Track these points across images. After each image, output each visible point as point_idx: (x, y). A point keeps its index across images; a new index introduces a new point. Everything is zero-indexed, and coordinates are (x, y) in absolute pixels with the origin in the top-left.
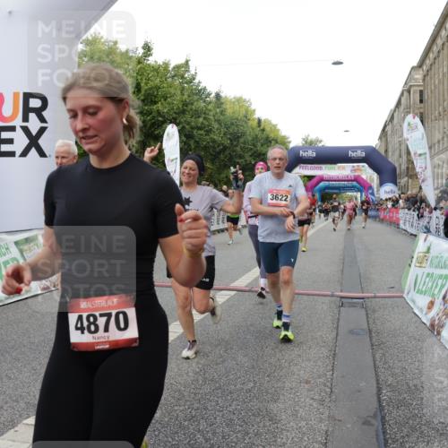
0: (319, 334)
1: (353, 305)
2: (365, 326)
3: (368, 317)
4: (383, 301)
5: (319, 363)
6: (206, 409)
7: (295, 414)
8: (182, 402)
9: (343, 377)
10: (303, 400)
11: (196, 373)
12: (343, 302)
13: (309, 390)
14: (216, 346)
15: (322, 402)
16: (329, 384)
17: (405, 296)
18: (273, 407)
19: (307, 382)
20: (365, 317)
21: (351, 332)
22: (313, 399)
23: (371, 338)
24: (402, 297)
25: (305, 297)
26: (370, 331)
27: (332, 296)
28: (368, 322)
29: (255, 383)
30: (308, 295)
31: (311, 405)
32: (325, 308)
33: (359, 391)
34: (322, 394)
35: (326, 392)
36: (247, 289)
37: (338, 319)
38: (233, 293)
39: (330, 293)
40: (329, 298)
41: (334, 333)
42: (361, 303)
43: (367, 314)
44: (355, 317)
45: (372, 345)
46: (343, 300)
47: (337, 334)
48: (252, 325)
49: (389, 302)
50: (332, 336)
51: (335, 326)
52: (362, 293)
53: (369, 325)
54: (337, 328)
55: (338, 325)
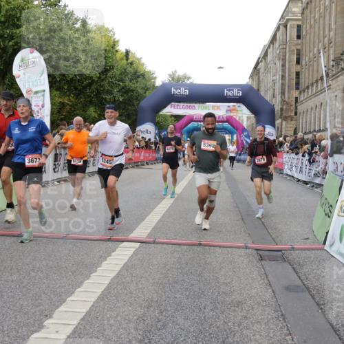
0: (254, 291)
1: (274, 259)
2: (298, 282)
3: (297, 273)
4: (304, 254)
9: (305, 342)
12: (261, 255)
14: (148, 307)
20: (295, 274)
21: (288, 289)
23: (312, 296)
24: (323, 249)
25: (217, 249)
26: (308, 288)
27: (246, 247)
28: (299, 277)
30: (220, 247)
32: (245, 261)
36: (152, 240)
37: (265, 274)
38: (137, 245)
39: (242, 245)
40: (242, 252)
41: (270, 291)
42: (281, 256)
43: (294, 269)
45: (318, 304)
46: (259, 252)
47: (273, 291)
48: (175, 282)
49: (312, 254)
50: (269, 294)
51: (266, 282)
52: (277, 244)
53: (302, 281)
54: (270, 285)
55: (268, 280)
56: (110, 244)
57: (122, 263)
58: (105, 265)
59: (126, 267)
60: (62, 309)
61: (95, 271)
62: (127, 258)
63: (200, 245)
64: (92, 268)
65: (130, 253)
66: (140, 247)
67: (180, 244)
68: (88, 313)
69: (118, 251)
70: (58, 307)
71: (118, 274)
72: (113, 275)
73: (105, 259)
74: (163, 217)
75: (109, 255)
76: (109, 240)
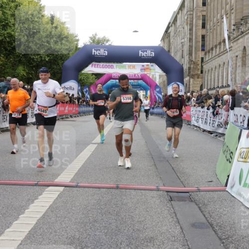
0: (165, 228)
1: (182, 199)
2: (203, 220)
3: (202, 212)
4: (208, 195)
12: (171, 196)
14: (71, 244)
20: (200, 212)
21: (194, 225)
23: (215, 232)
24: (225, 191)
25: (133, 191)
26: (211, 225)
27: (158, 190)
28: (204, 215)
32: (157, 202)
36: (74, 184)
37: (175, 213)
38: (62, 189)
39: (154, 187)
40: (155, 193)
41: (179, 228)
43: (199, 208)
44: (187, 210)
45: (220, 239)
46: (169, 193)
48: (95, 221)
49: (215, 195)
50: (177, 230)
51: (175, 220)
52: (185, 187)
53: (206, 218)
54: (178, 222)
55: (177, 218)
56: (37, 188)
57: (48, 205)
58: (32, 207)
59: (52, 209)
61: (23, 213)
62: (52, 200)
63: (117, 188)
64: (21, 210)
65: (55, 196)
66: (64, 190)
67: (99, 188)
69: (44, 195)
71: (44, 215)
72: (39, 216)
73: (33, 202)
74: (84, 164)
75: (36, 198)
76: (36, 185)
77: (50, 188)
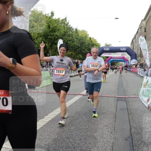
0: (111, 110)
1: (122, 100)
2: (126, 107)
3: (127, 105)
4: (132, 99)
5: (111, 120)
6: (72, 135)
7: (102, 137)
8: (64, 132)
9: (119, 124)
10: (105, 132)
11: (69, 123)
12: (119, 99)
13: (107, 129)
15: (111, 132)
16: (114, 127)
17: (139, 97)
18: (95, 134)
19: (107, 126)
21: (121, 109)
22: (108, 132)
23: (128, 111)
26: (128, 109)
27: (115, 97)
29: (89, 126)
30: (107, 97)
31: (108, 134)
32: (112, 101)
33: (124, 129)
34: (112, 130)
35: (113, 129)
37: (117, 105)
38: (81, 96)
39: (114, 96)
41: (115, 110)
42: (125, 100)
43: (127, 103)
44: (122, 104)
45: (128, 114)
47: (117, 110)
48: (88, 107)
49: (134, 99)
52: (125, 96)
54: (117, 108)
55: (117, 107)
59: (75, 102)
60: (51, 113)
62: (77, 100)
65: (78, 98)
68: (58, 115)
69: (75, 98)
70: (50, 113)
73: (70, 100)
75: (72, 99)
76: (74, 95)
77: (78, 96)
